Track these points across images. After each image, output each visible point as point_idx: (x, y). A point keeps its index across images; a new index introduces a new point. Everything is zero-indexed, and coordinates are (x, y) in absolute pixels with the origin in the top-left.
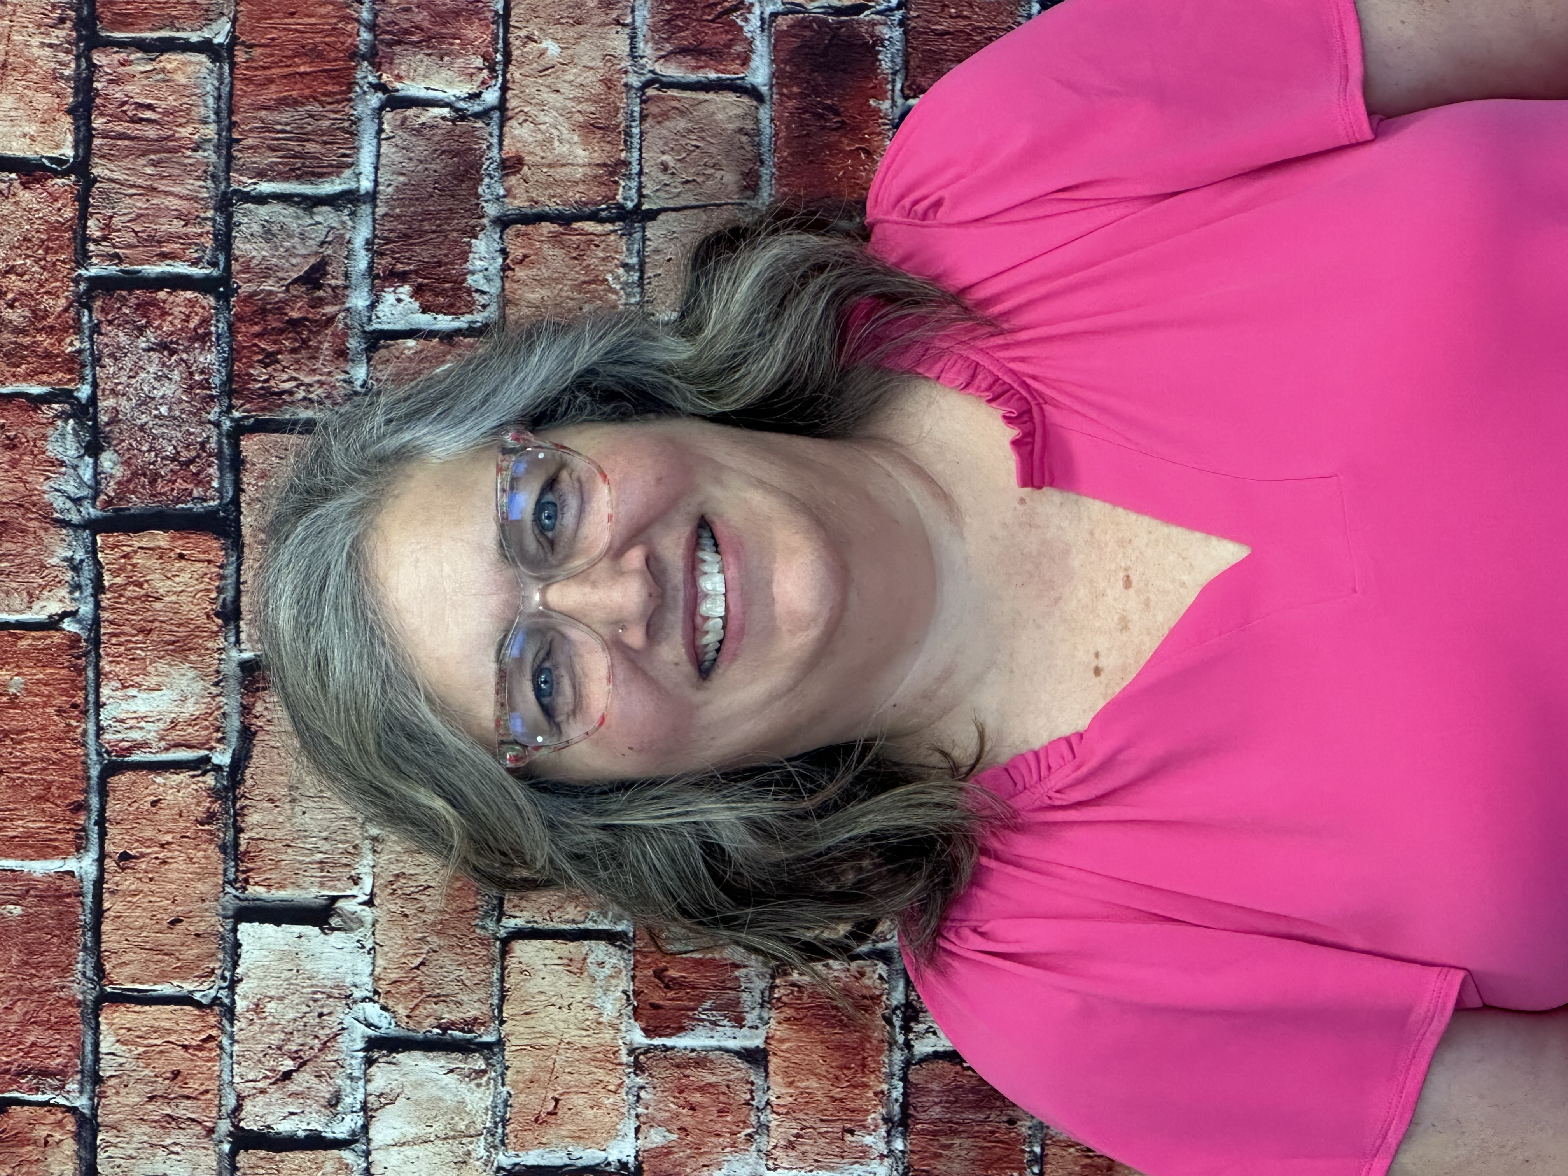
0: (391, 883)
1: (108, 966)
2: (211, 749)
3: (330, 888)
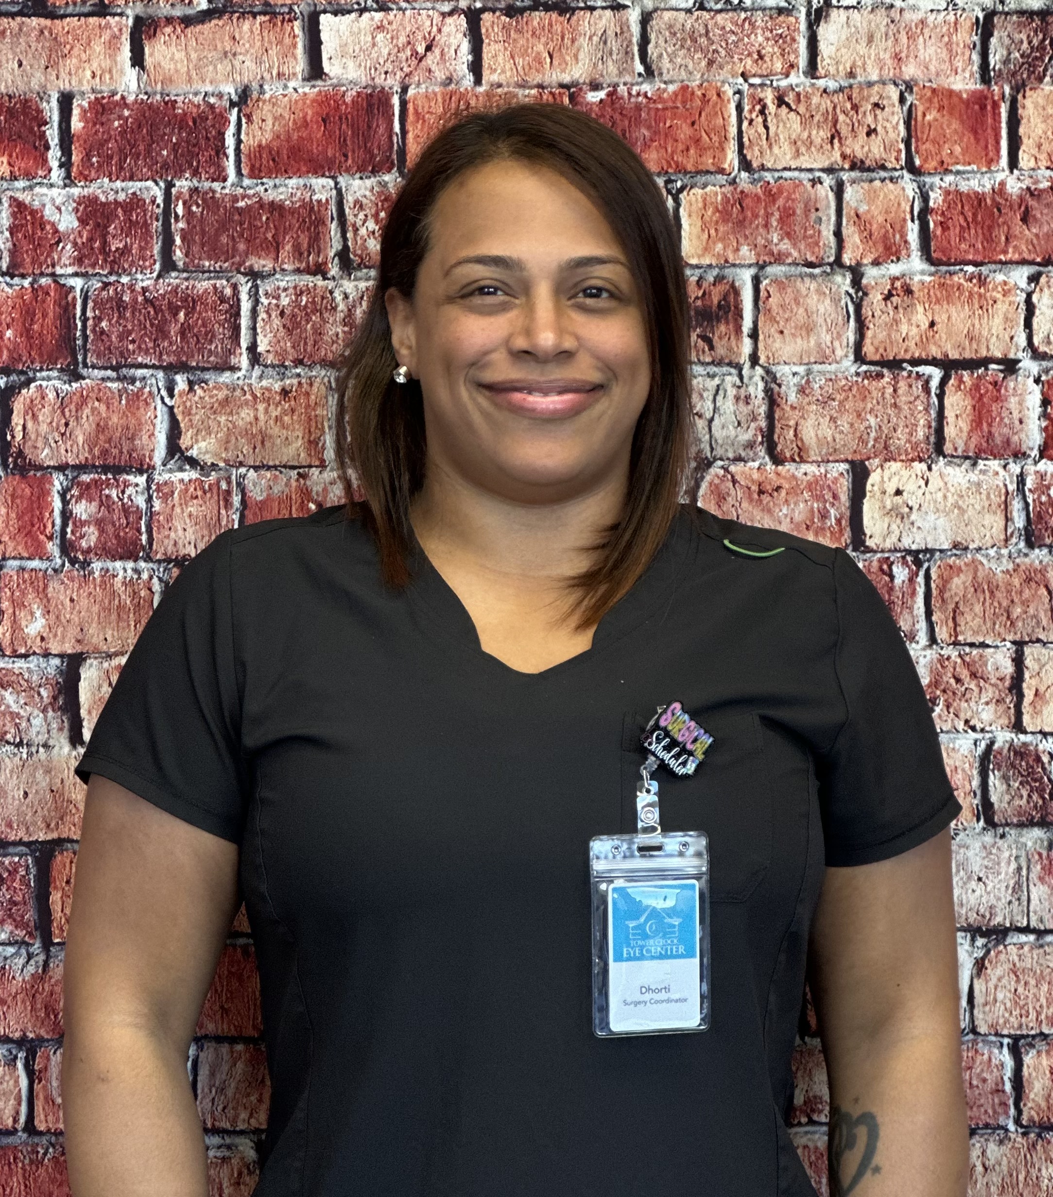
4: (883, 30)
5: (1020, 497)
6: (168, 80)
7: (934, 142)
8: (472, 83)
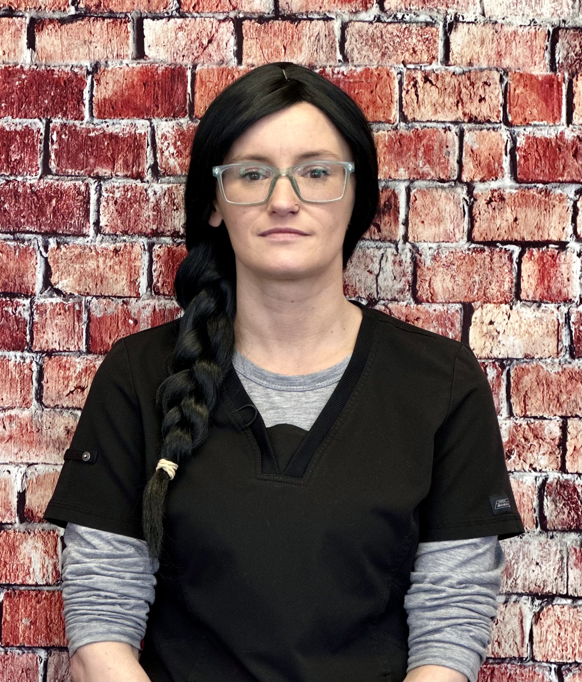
4: (490, 36)
5: (567, 327)
6: (49, 57)
7: (521, 106)
8: (236, 64)
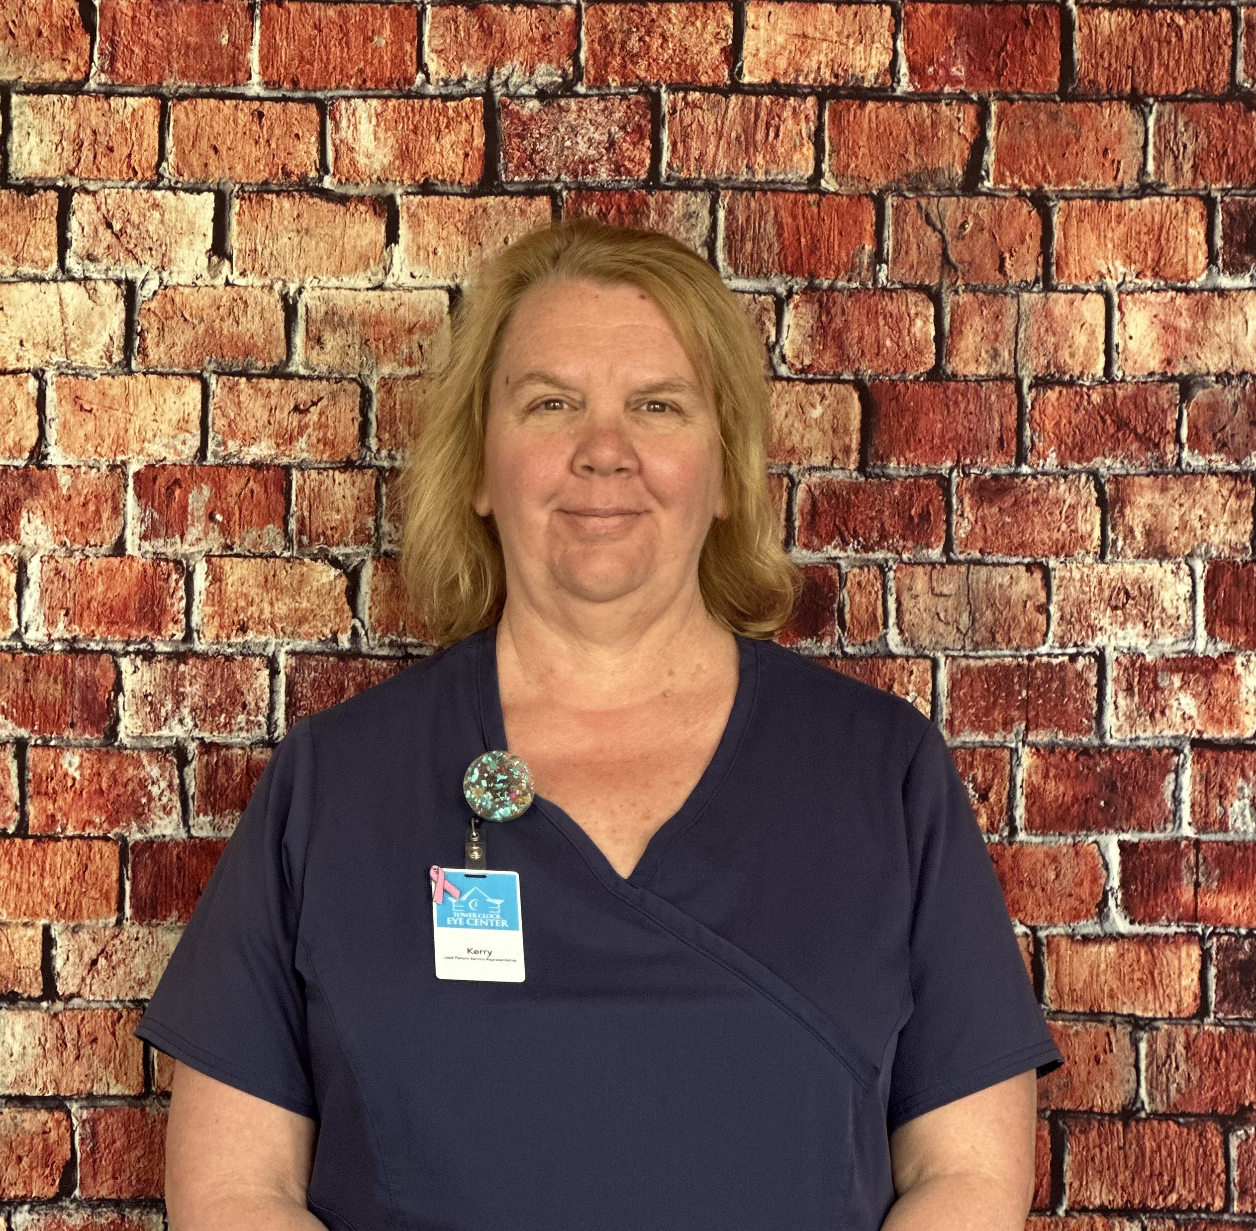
0: (241, 298)
1: (185, 103)
2: (334, 175)
3: (238, 257)
